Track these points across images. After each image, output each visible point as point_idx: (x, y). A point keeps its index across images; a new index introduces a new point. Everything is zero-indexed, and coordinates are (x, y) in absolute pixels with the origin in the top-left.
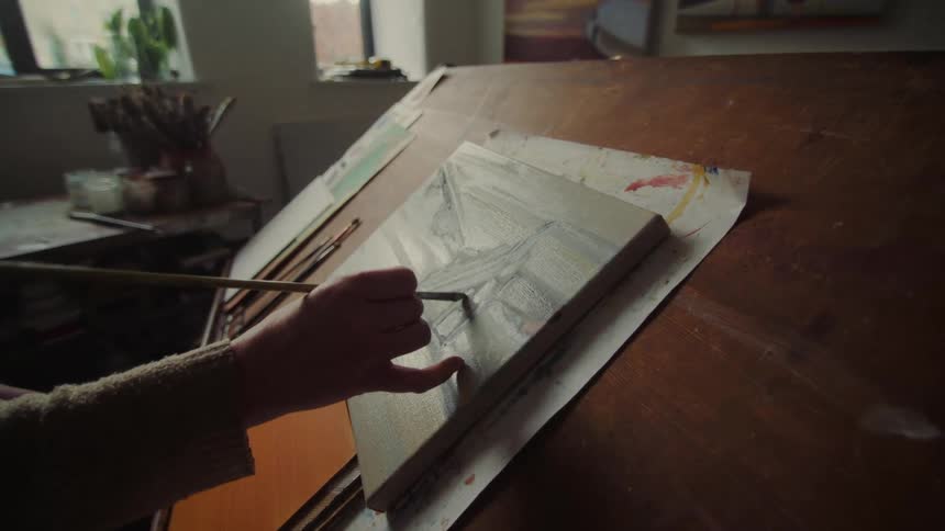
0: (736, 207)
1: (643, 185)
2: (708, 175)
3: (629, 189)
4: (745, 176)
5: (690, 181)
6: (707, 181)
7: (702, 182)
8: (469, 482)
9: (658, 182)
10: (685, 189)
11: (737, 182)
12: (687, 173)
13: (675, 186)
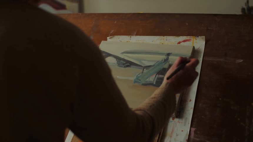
0: (204, 43)
1: (181, 42)
2: (196, 38)
3: (178, 44)
4: (204, 37)
5: (192, 39)
6: (196, 39)
7: (195, 39)
8: (190, 100)
9: (184, 41)
10: (192, 41)
11: (203, 38)
12: (191, 38)
13: (189, 41)
